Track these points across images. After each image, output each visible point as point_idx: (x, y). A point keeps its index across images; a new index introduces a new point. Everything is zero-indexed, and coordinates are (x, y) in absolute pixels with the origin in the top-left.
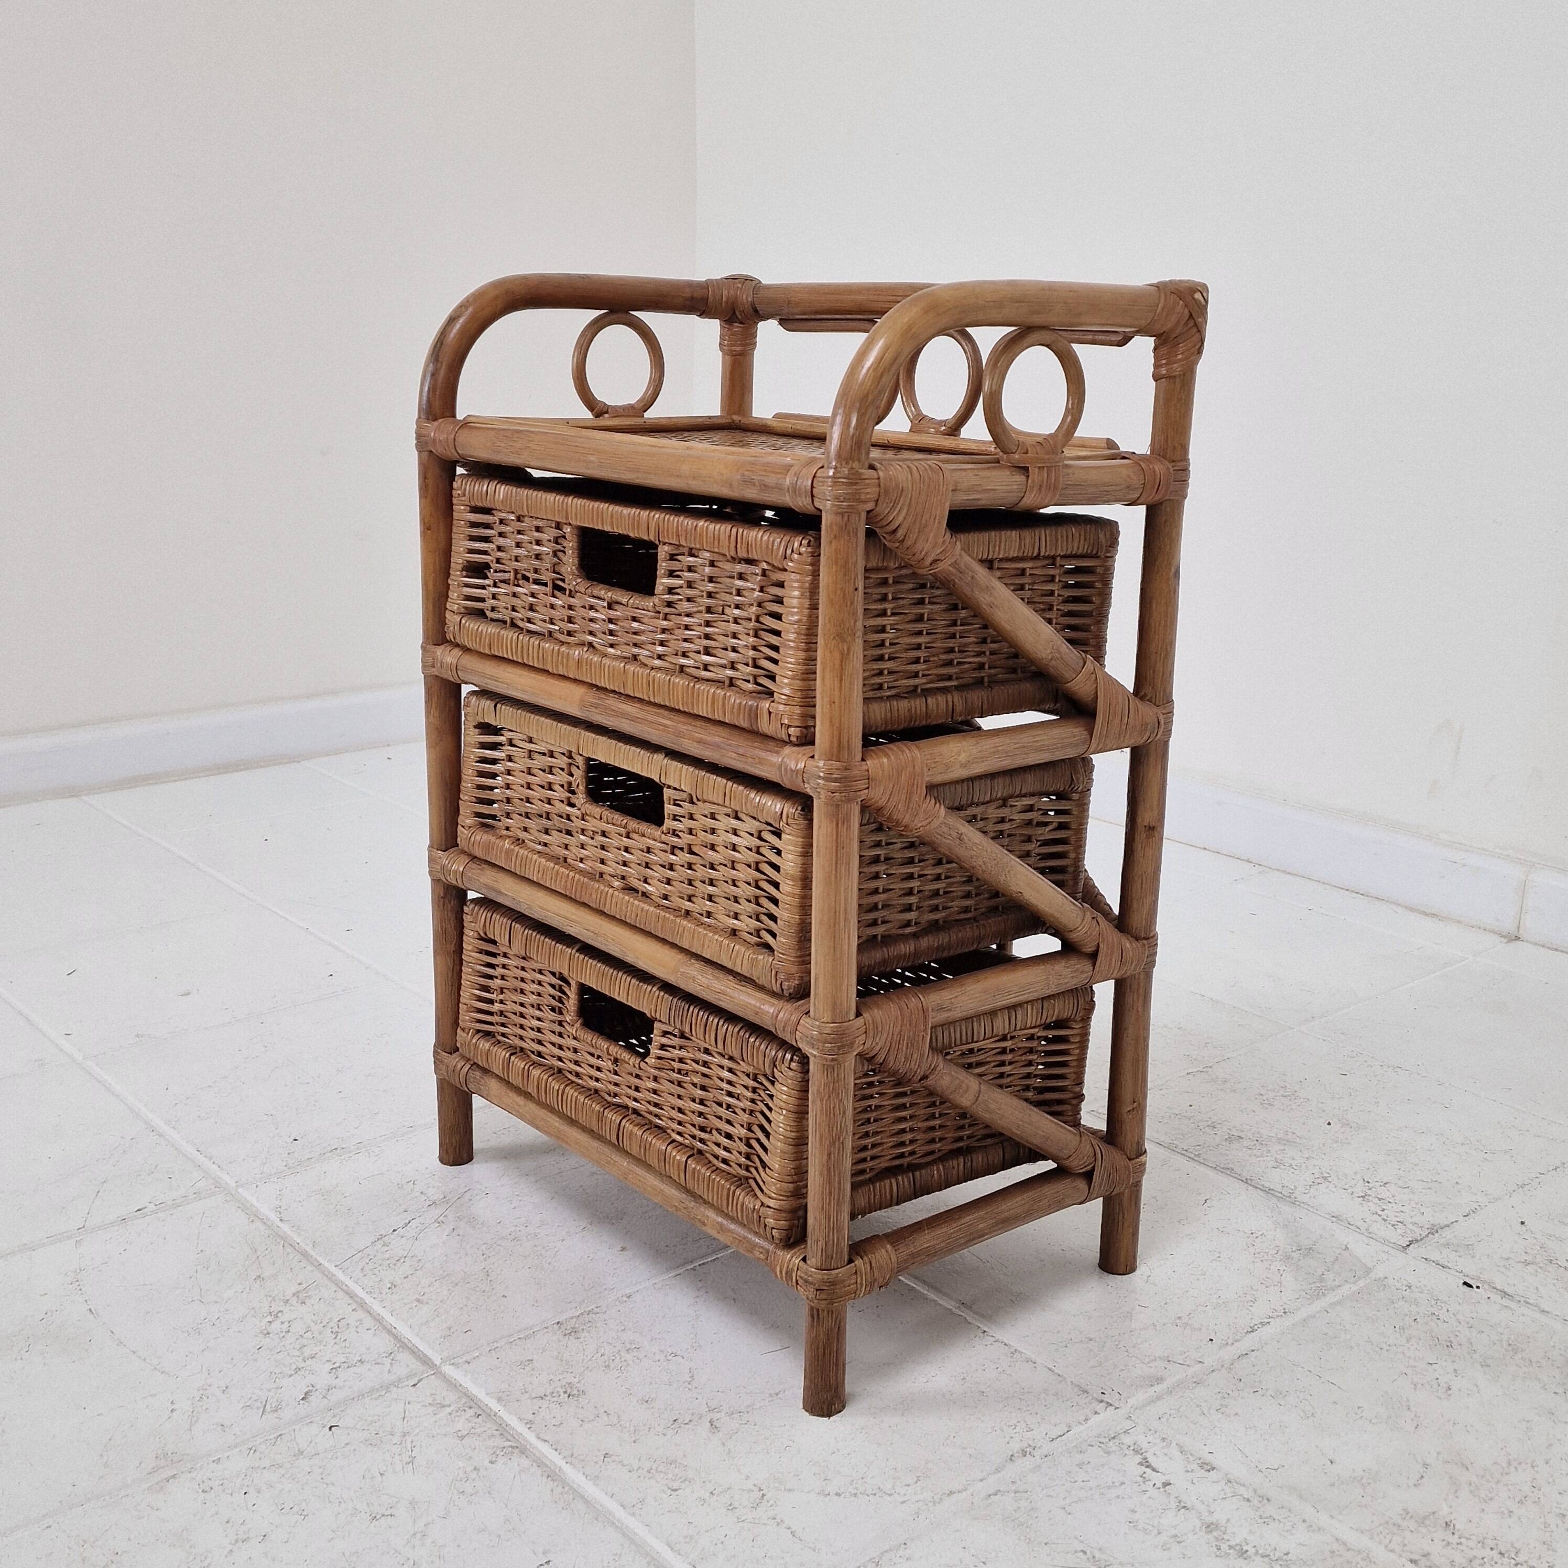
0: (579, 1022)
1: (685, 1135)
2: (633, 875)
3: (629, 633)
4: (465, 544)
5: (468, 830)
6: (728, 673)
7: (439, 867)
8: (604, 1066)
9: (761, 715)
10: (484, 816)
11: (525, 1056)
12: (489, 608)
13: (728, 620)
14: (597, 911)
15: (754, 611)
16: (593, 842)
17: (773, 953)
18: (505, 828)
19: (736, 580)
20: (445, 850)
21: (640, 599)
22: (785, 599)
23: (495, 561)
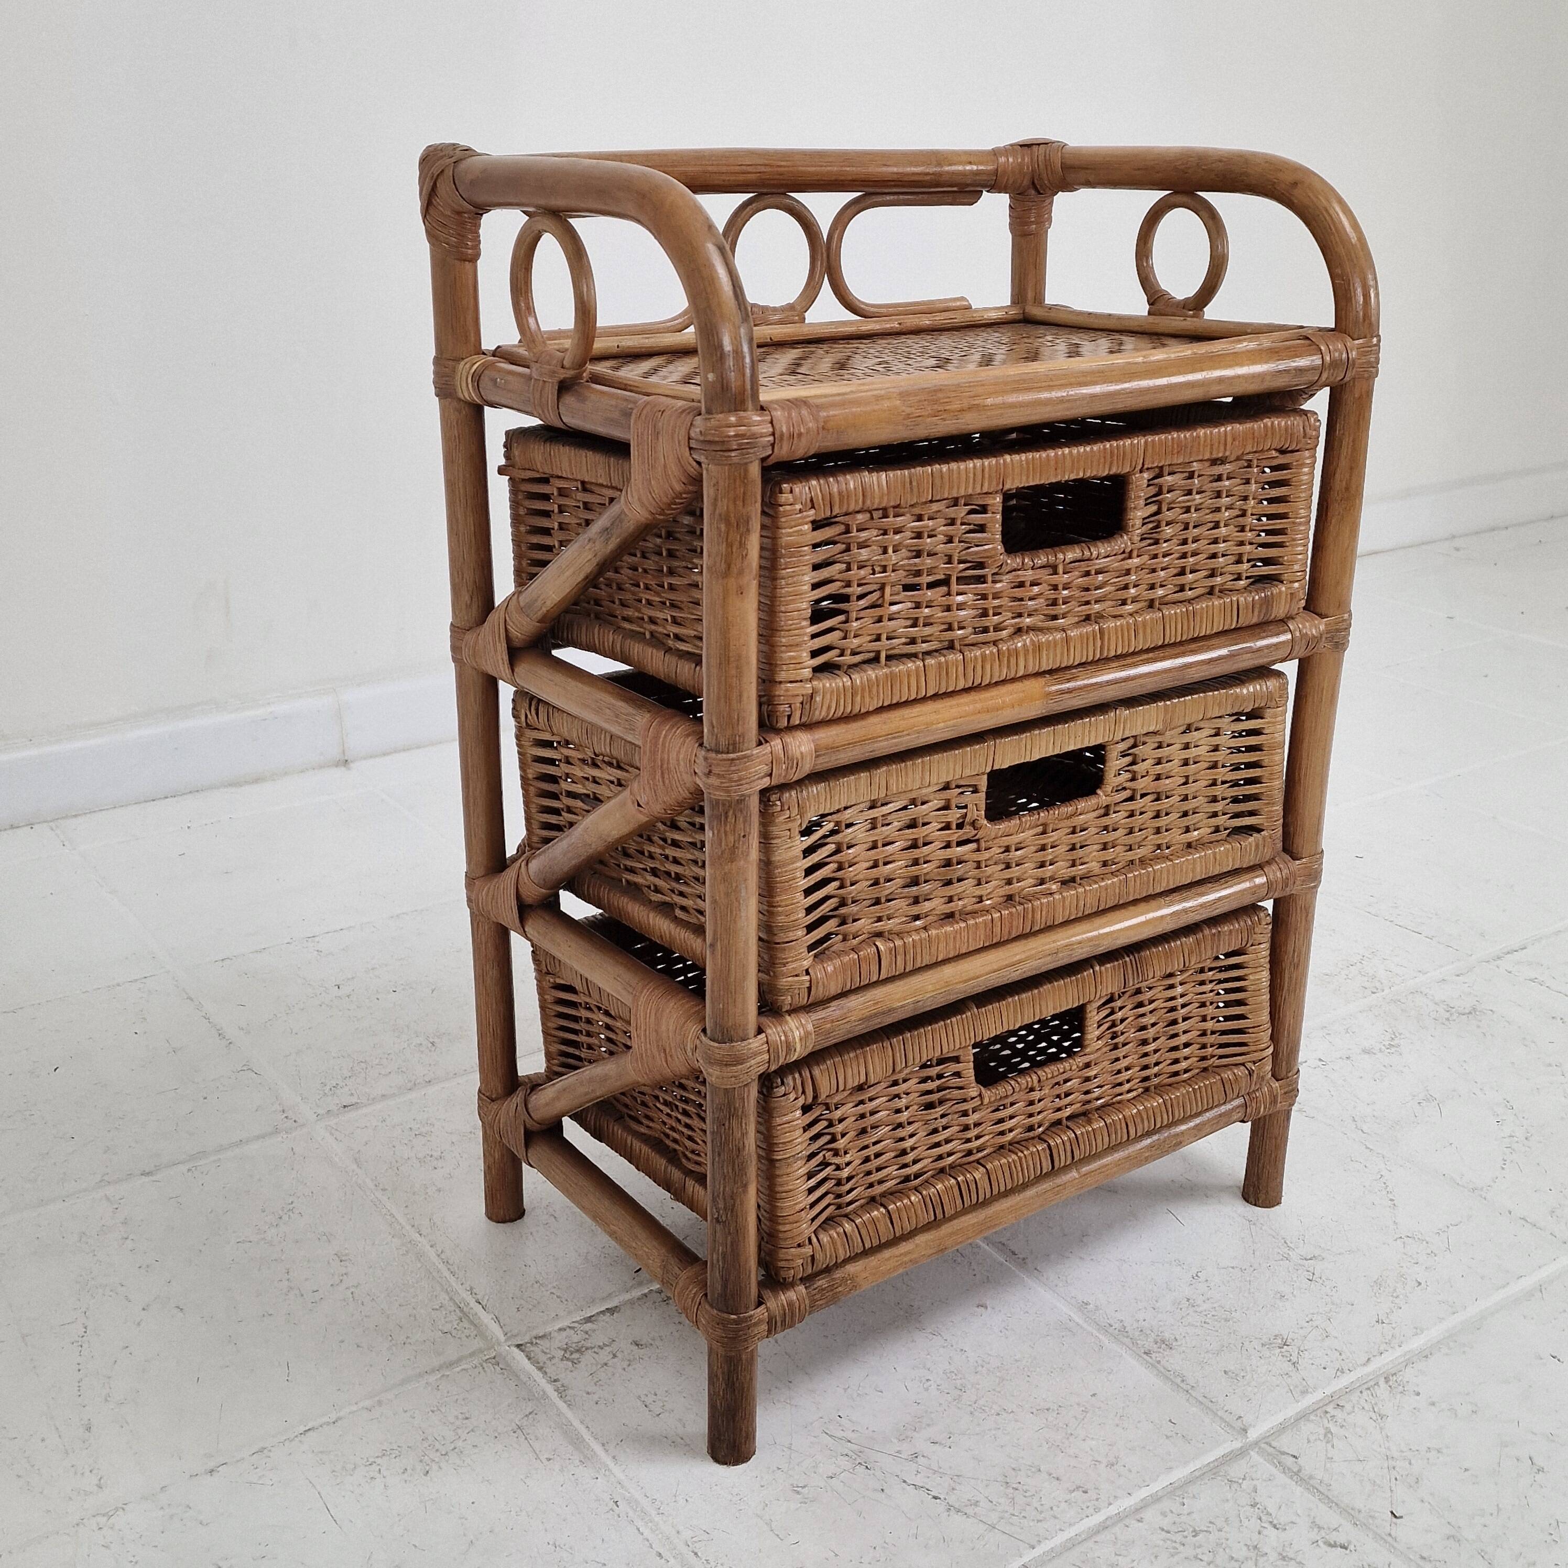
0: (982, 1088)
1: (1135, 1087)
2: (1062, 869)
3: (1090, 590)
4: (810, 578)
5: (808, 974)
6: (1215, 582)
7: (766, 1055)
8: (1021, 1105)
9: (1277, 602)
10: (818, 943)
11: (897, 1195)
12: (847, 652)
13: (1217, 526)
14: (1041, 931)
15: (1249, 505)
16: (1000, 867)
17: (1257, 829)
18: (851, 937)
19: (1225, 481)
20: (760, 1030)
21: (1106, 546)
22: (1294, 479)
23: (855, 584)
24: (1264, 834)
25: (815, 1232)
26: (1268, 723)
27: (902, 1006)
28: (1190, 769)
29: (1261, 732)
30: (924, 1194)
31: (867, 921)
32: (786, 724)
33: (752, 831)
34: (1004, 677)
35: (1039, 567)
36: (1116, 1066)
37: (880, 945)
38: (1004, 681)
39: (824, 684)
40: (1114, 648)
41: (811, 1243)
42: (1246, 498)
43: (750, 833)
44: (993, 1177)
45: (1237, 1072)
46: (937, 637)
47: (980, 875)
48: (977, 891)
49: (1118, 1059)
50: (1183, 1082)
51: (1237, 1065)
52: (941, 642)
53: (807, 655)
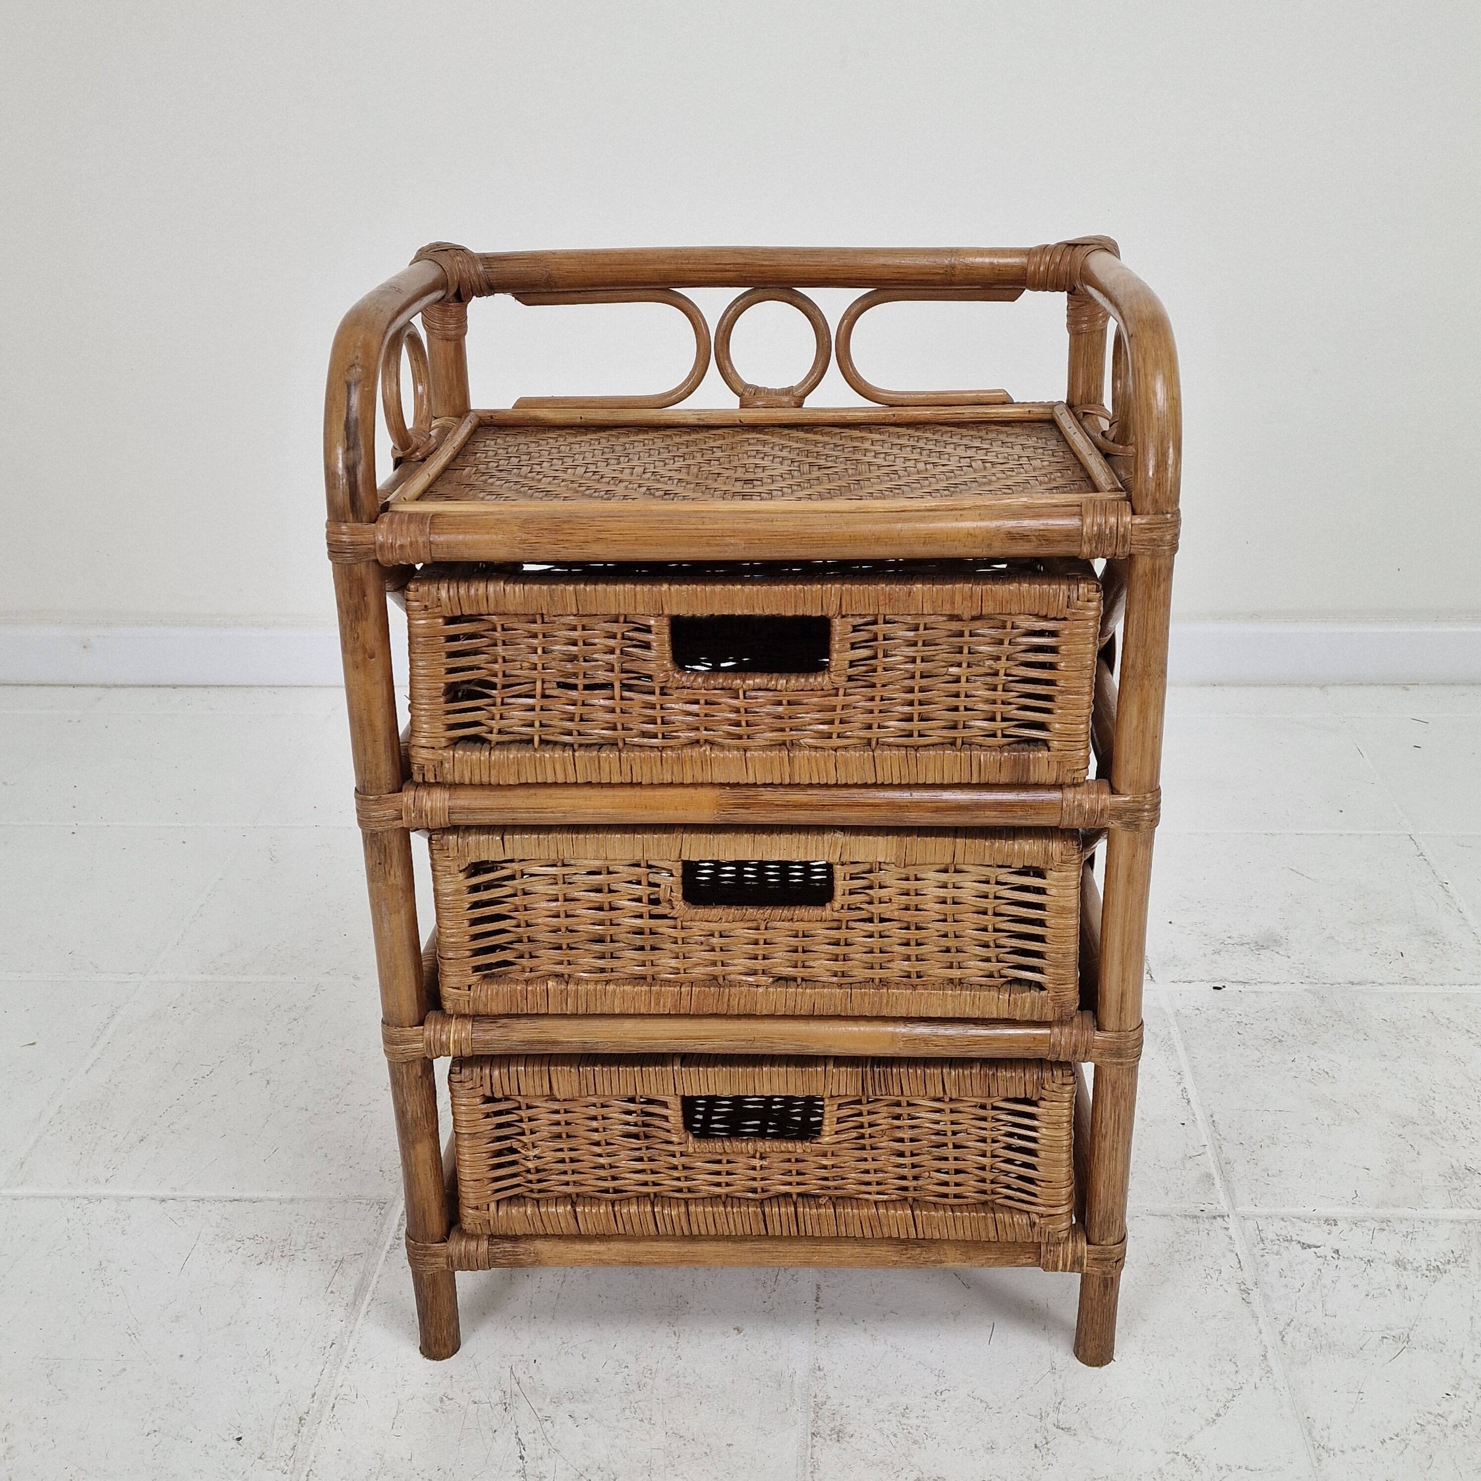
0: (691, 1138)
1: (889, 1191)
2: (781, 965)
3: (783, 718)
4: (444, 664)
5: (469, 989)
6: (959, 734)
7: (420, 1045)
8: (740, 1166)
9: (1034, 766)
10: (489, 966)
11: (592, 1200)
12: (495, 731)
13: (957, 680)
14: (739, 1017)
15: (1002, 665)
16: (702, 948)
17: (1040, 987)
18: (528, 970)
19: (967, 638)
20: (421, 1023)
21: (803, 680)
22: (1063, 647)
23: (500, 675)
24: (1043, 993)
25: (498, 1202)
26: (1049, 884)
27: (568, 1042)
28: (948, 908)
29: (1040, 891)
30: (616, 1209)
31: (547, 961)
32: (421, 780)
33: (389, 861)
34: (670, 781)
35: (715, 689)
36: (863, 1166)
37: (550, 983)
38: (671, 785)
39: (459, 753)
40: (808, 776)
41: (488, 1210)
42: (998, 658)
43: (385, 862)
44: (693, 1218)
45: (1016, 1217)
46: (599, 732)
47: (677, 950)
48: (674, 963)
49: (866, 1160)
50: (950, 1205)
51: (1021, 1211)
52: (603, 738)
53: (440, 729)
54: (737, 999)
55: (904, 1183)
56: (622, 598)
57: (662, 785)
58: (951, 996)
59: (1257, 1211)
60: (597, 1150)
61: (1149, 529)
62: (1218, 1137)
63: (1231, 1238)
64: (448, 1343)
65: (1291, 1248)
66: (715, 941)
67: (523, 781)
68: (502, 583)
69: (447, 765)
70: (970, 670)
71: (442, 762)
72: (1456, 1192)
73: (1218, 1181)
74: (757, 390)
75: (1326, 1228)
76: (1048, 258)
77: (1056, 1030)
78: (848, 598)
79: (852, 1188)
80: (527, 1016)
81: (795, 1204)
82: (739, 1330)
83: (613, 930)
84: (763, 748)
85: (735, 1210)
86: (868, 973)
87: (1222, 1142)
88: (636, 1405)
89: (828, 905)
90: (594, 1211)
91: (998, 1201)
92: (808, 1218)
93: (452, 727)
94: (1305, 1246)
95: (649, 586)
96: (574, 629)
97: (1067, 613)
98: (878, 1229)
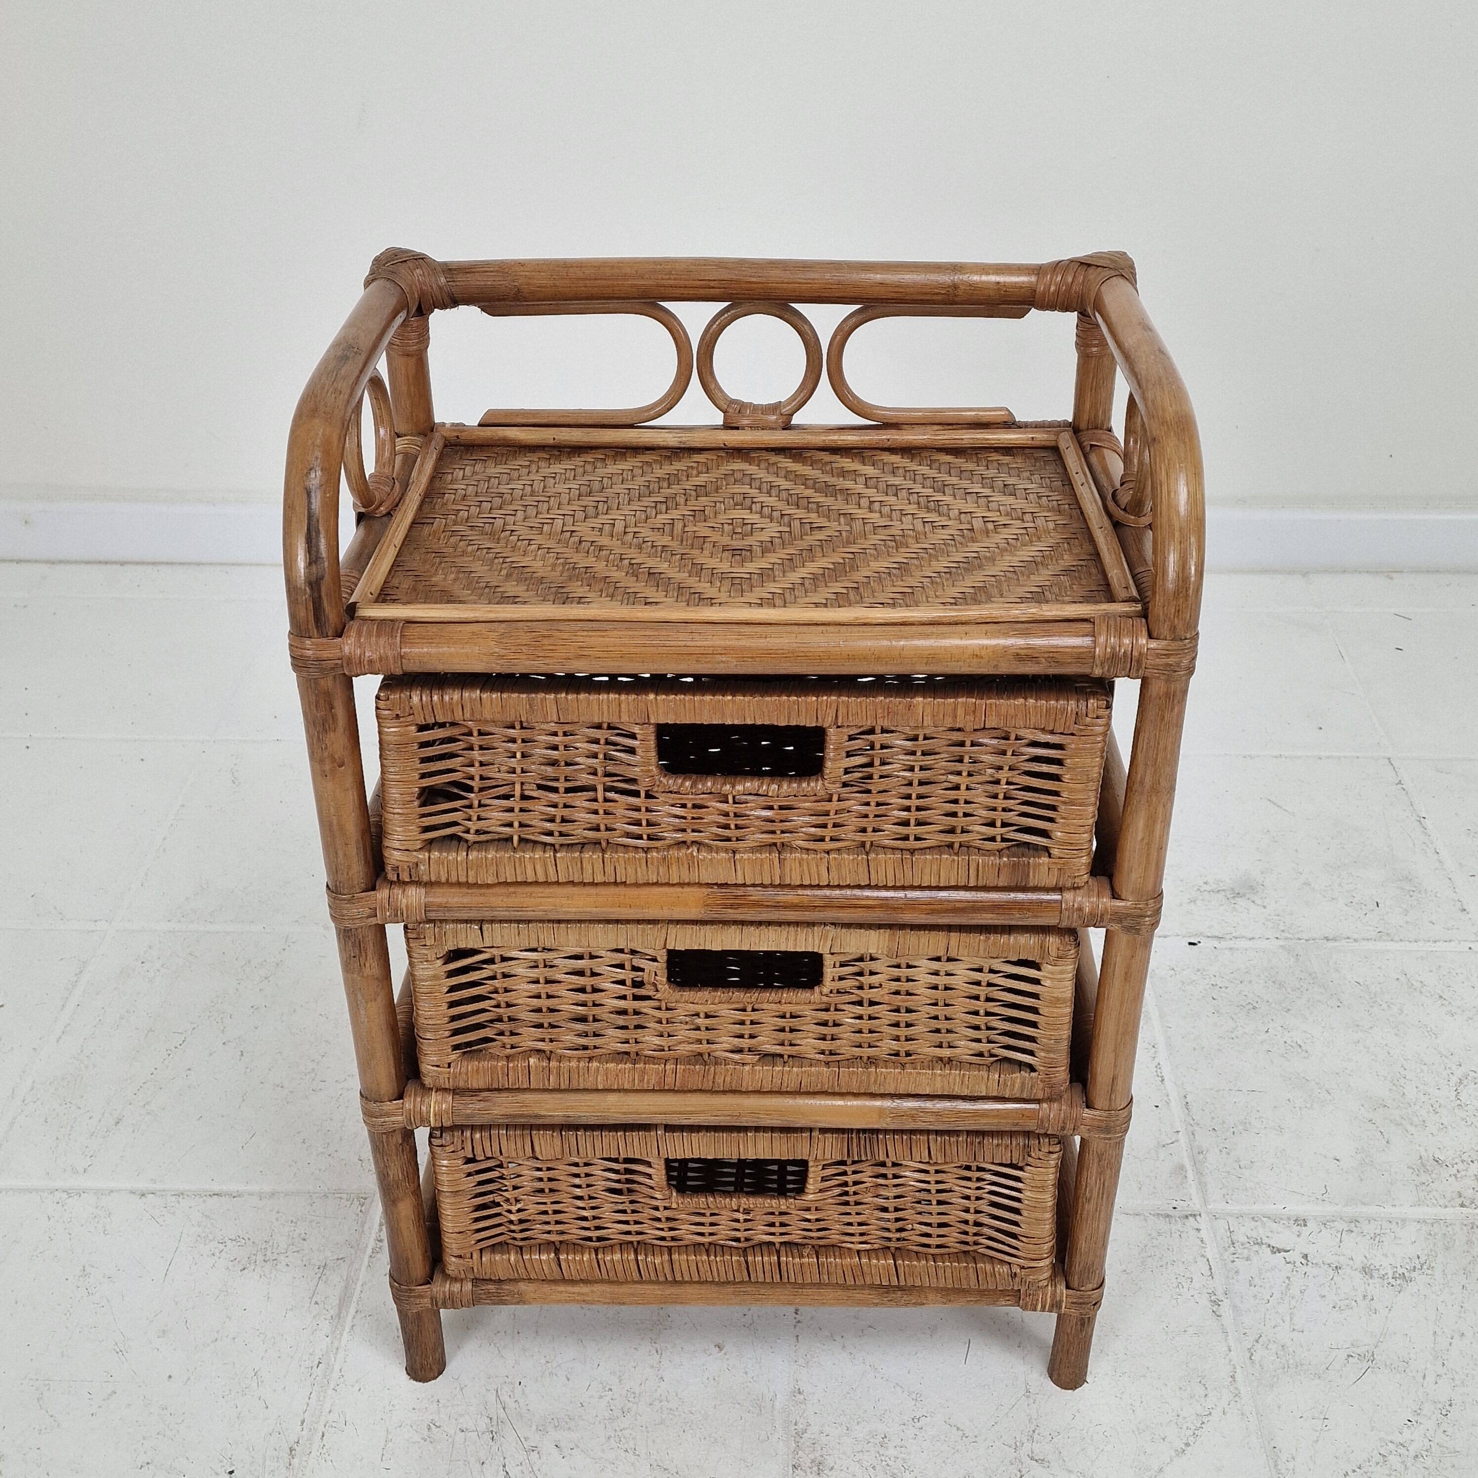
0: (674, 1194)
1: (872, 1241)
2: (767, 1042)
3: (774, 821)
4: (418, 769)
5: (449, 1066)
6: (957, 839)
7: (400, 1119)
8: (723, 1219)
9: (1034, 872)
10: (469, 1044)
11: (575, 1247)
12: (472, 831)
13: (957, 787)
14: (724, 1092)
15: (1003, 775)
16: (687, 1027)
17: (1032, 1069)
18: (509, 1046)
19: (968, 748)
20: (400, 1097)
21: (795, 785)
22: (1068, 761)
23: (477, 778)
24: (1033, 1074)
25: (481, 1250)
26: (1044, 977)
27: (550, 1116)
28: (939, 994)
29: (1036, 982)
30: (600, 1257)
31: (528, 1038)
32: (395, 879)
33: (364, 954)
34: (655, 881)
35: (703, 793)
36: (847, 1219)
37: (532, 1060)
38: (656, 884)
39: (435, 854)
40: (799, 878)
41: (472, 1258)
42: (1000, 768)
43: (360, 955)
44: (676, 1266)
45: (998, 1267)
46: (580, 833)
47: (661, 1029)
48: (657, 1041)
49: (849, 1214)
50: (932, 1255)
51: (1002, 1262)
52: (585, 838)
53: (414, 830)
54: (722, 1076)
55: (887, 1235)
56: (605, 707)
57: (647, 884)
58: (940, 1075)
59: (1229, 1208)
60: (580, 1203)
61: (1165, 655)
62: (1192, 1122)
63: (1202, 1241)
64: (434, 1367)
65: (1260, 1252)
66: (701, 1021)
67: (502, 880)
68: (478, 692)
69: (422, 868)
70: (971, 778)
71: (417, 864)
72: (1424, 1187)
73: (1190, 1175)
74: (742, 407)
75: (1296, 1228)
76: (1059, 278)
77: (1045, 1105)
78: (845, 711)
79: (835, 1238)
80: (508, 1090)
81: (778, 1252)
82: (720, 1347)
83: (596, 1011)
84: (753, 850)
85: (718, 1259)
86: (857, 1051)
87: (1196, 1128)
88: (620, 1433)
89: (817, 989)
90: (577, 1258)
91: (980, 1251)
92: (790, 1266)
93: (426, 829)
94: (1275, 1250)
95: (634, 696)
96: (555, 734)
97: (1074, 728)
98: (861, 1278)
